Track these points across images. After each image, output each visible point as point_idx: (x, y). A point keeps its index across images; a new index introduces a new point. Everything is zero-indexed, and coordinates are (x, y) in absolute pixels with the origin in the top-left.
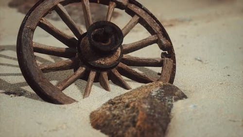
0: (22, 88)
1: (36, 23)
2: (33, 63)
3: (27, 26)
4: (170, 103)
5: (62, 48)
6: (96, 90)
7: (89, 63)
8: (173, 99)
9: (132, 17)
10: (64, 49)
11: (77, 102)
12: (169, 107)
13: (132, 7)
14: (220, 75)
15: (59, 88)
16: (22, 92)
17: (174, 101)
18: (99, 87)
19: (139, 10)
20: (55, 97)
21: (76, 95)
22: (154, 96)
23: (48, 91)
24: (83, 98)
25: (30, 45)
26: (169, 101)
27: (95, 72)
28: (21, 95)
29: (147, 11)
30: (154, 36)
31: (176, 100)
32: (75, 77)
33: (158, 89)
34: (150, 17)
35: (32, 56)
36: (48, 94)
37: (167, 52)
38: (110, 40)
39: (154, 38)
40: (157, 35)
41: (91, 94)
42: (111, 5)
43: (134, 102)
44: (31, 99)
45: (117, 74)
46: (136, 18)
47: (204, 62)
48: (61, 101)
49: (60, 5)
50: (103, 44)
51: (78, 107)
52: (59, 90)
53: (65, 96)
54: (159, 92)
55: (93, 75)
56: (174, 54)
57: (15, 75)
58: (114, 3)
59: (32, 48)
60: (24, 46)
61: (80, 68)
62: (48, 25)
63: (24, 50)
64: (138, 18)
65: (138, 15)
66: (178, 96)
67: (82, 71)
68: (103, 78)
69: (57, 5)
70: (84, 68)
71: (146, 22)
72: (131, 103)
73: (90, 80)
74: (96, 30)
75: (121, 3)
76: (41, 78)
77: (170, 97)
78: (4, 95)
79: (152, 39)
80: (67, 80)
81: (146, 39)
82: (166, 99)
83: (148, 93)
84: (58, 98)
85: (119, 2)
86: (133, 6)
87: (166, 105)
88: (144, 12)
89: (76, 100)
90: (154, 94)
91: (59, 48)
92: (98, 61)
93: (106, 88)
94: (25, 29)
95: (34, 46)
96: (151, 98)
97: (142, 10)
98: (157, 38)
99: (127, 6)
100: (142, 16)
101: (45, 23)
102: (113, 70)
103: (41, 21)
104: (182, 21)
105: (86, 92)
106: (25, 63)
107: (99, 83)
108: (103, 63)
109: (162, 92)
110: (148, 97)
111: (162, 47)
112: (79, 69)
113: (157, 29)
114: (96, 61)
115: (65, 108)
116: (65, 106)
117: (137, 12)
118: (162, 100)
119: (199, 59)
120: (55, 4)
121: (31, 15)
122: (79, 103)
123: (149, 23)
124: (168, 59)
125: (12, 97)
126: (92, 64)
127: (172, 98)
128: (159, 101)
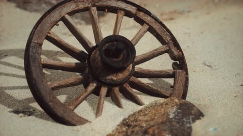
0: (31, 104)
1: (44, 37)
2: (43, 81)
3: (35, 41)
4: (188, 125)
5: (71, 63)
6: (108, 107)
7: (101, 79)
8: (191, 120)
9: (142, 25)
10: (74, 64)
11: (90, 122)
12: (189, 130)
13: (141, 15)
14: (232, 85)
15: (71, 107)
16: (32, 110)
17: (192, 122)
18: (111, 103)
19: (149, 18)
20: (67, 119)
21: (88, 113)
22: (172, 119)
23: (60, 112)
24: (96, 117)
25: (38, 62)
26: (187, 123)
27: (106, 88)
28: (30, 114)
29: (156, 20)
30: (164, 46)
31: (194, 121)
32: (86, 94)
33: (175, 109)
34: (160, 26)
35: (41, 74)
36: (59, 114)
37: (178, 62)
38: (122, 55)
39: (164, 48)
40: (168, 45)
41: (103, 112)
42: (119, 14)
43: (152, 128)
44: (41, 120)
45: (129, 88)
46: (146, 27)
47: (214, 68)
48: (74, 122)
49: (67, 16)
50: (115, 60)
51: (92, 130)
52: (71, 110)
53: (77, 116)
54: (176, 113)
55: (104, 91)
56: (186, 65)
57: (22, 88)
58: (123, 12)
59: (41, 65)
60: (32, 64)
61: (91, 84)
62: (56, 38)
63: (33, 68)
64: (148, 27)
65: (148, 24)
66: (195, 115)
67: (93, 88)
68: (115, 94)
69: (64, 17)
70: (95, 84)
71: (156, 31)
72: (150, 128)
73: (102, 97)
74: (107, 45)
75: (130, 11)
76: (52, 98)
77: (188, 118)
78: (13, 114)
79: (163, 50)
80: (78, 98)
81: (156, 50)
82: (184, 121)
83: (166, 115)
84: (70, 119)
85: (128, 11)
86: (142, 13)
87: (186, 128)
88: (153, 20)
89: (89, 120)
90: (172, 116)
91: (69, 63)
92: (110, 77)
93: (119, 105)
94: (32, 44)
95: (42, 62)
96: (170, 122)
97: (151, 18)
98: (168, 48)
99: (136, 14)
100: (152, 25)
101: (53, 37)
102: (125, 85)
103: (49, 35)
104: (182, 13)
105: (98, 111)
106: (34, 82)
107: (110, 97)
108: (115, 79)
109: (180, 113)
110: (166, 121)
111: (173, 57)
112: (90, 86)
113: (167, 39)
114: (108, 77)
115: (78, 131)
116: (78, 127)
117: (146, 21)
118: (181, 124)
119: (208, 64)
120: (62, 15)
121: (38, 28)
122: (92, 124)
123: (159, 32)
124: (180, 71)
125: (21, 117)
126: (103, 81)
127: (190, 118)
128: (178, 125)
